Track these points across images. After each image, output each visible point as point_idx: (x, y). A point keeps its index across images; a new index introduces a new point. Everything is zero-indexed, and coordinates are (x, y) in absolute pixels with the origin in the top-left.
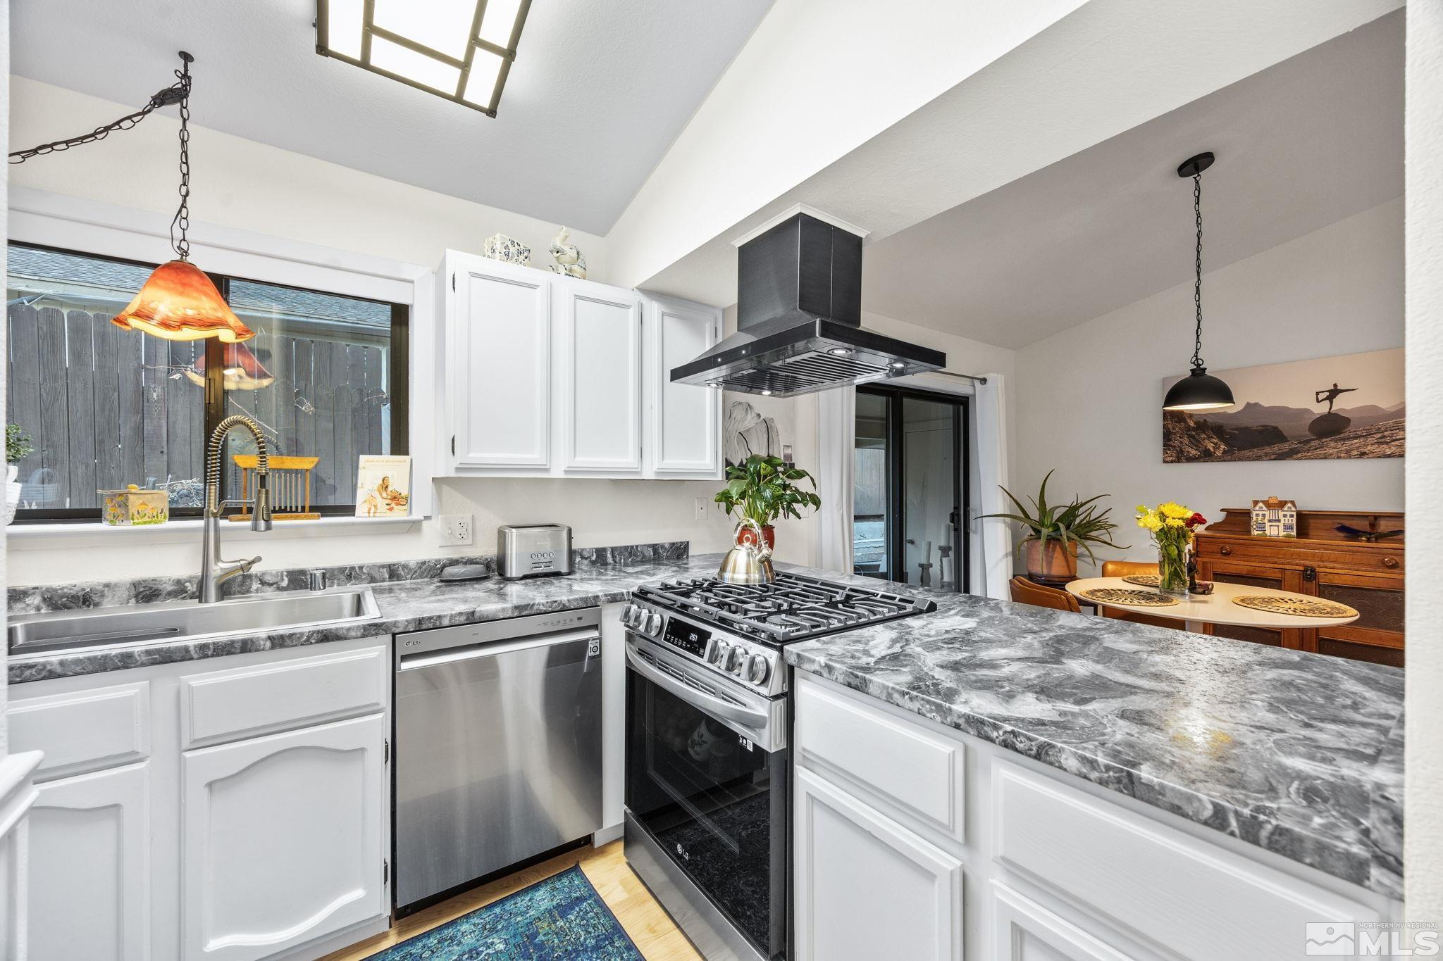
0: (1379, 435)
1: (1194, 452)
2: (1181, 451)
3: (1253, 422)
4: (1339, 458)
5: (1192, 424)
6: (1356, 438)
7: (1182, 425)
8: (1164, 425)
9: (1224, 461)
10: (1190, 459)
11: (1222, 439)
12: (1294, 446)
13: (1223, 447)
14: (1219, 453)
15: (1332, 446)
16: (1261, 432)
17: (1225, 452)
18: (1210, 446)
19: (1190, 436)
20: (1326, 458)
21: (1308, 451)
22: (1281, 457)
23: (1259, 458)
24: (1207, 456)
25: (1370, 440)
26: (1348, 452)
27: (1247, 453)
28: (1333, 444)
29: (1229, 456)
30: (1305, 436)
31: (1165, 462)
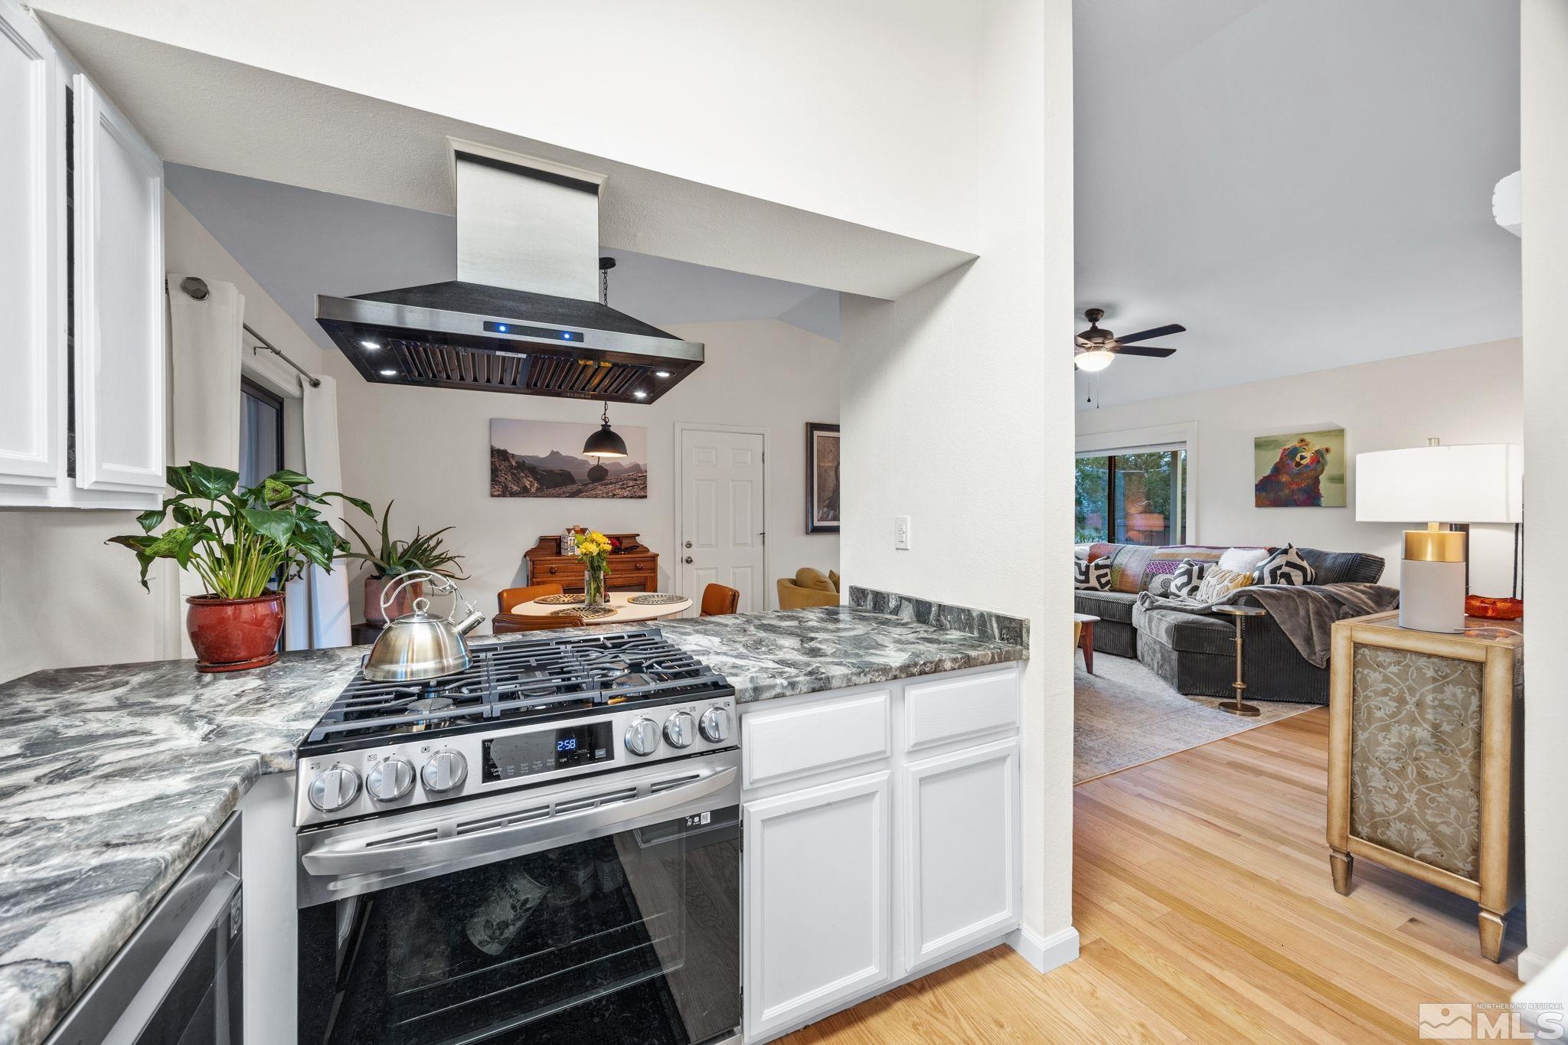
0: (621, 483)
1: (515, 488)
2: (505, 487)
3: (556, 467)
4: (603, 497)
5: (514, 463)
6: (611, 484)
7: (507, 463)
8: (492, 462)
9: (537, 497)
10: (513, 495)
11: (535, 479)
12: (580, 487)
13: (536, 485)
14: (533, 490)
15: (600, 489)
16: (560, 475)
17: (537, 489)
18: (527, 484)
19: (512, 474)
20: (596, 497)
21: (587, 491)
22: (573, 495)
23: (559, 496)
24: (524, 492)
25: (618, 486)
26: (607, 493)
27: (552, 491)
28: (600, 487)
29: (540, 493)
30: (585, 480)
31: (492, 496)
